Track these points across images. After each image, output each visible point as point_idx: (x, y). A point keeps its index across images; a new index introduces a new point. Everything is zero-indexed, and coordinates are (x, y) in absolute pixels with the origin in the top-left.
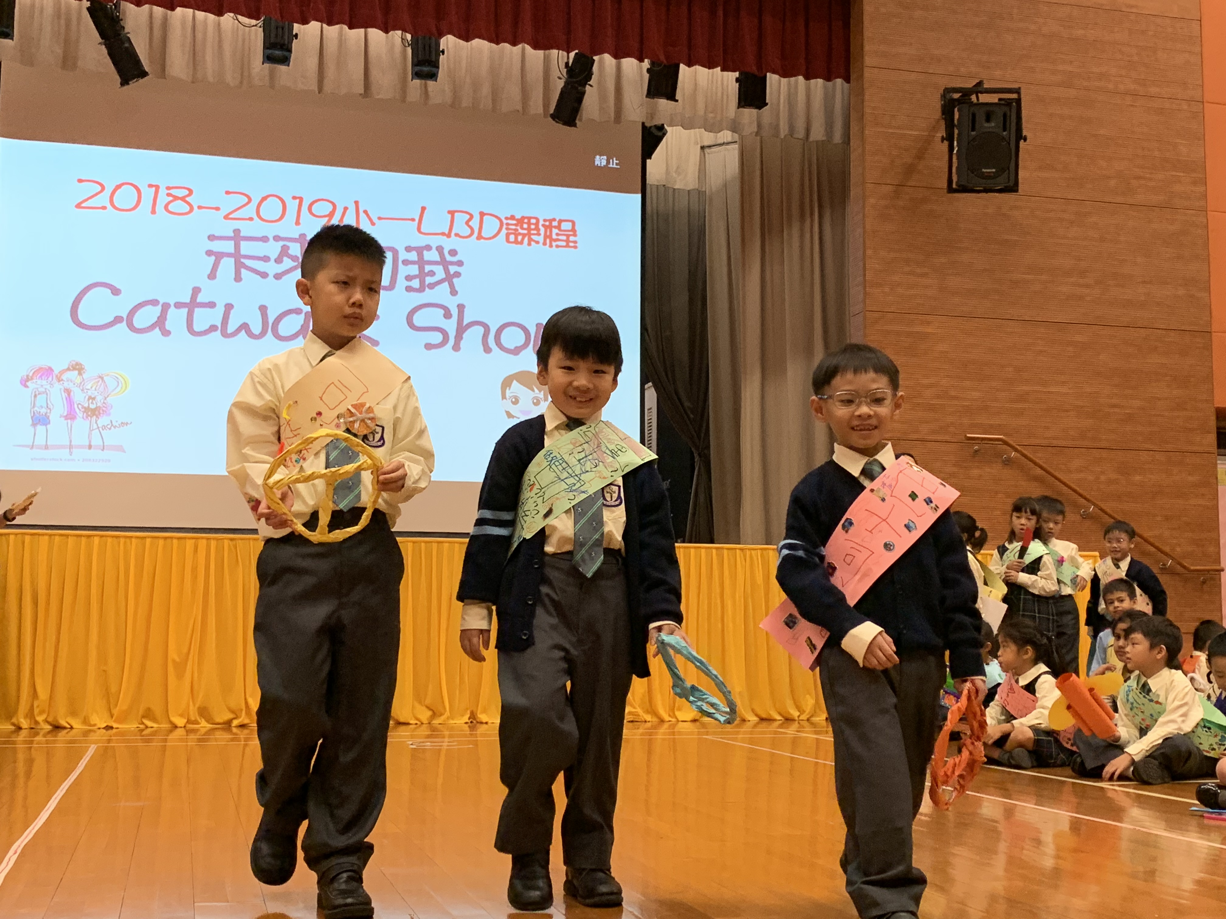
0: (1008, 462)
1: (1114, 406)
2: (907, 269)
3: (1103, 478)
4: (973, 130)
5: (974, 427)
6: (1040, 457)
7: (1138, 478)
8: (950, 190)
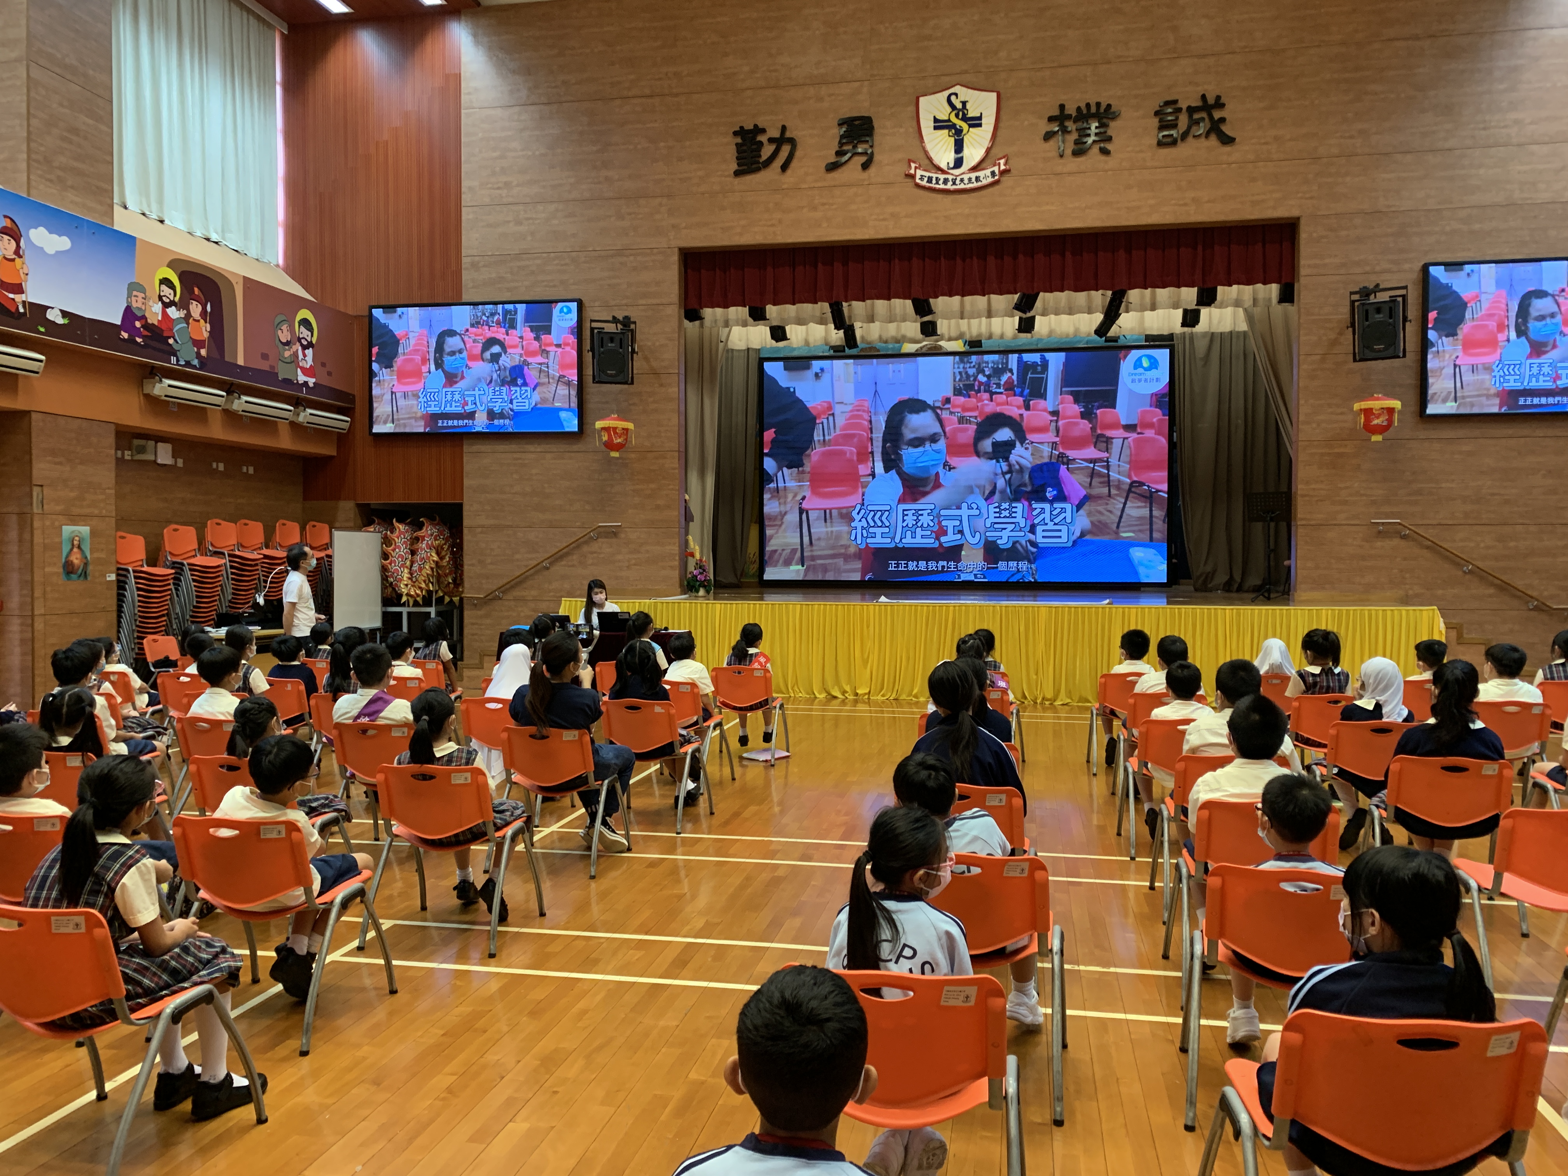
0: (1404, 537)
1: (1493, 494)
2: (1330, 410)
3: (1482, 545)
4: (1367, 320)
5: (1378, 515)
6: (1430, 533)
7: (1512, 544)
8: (1355, 360)
